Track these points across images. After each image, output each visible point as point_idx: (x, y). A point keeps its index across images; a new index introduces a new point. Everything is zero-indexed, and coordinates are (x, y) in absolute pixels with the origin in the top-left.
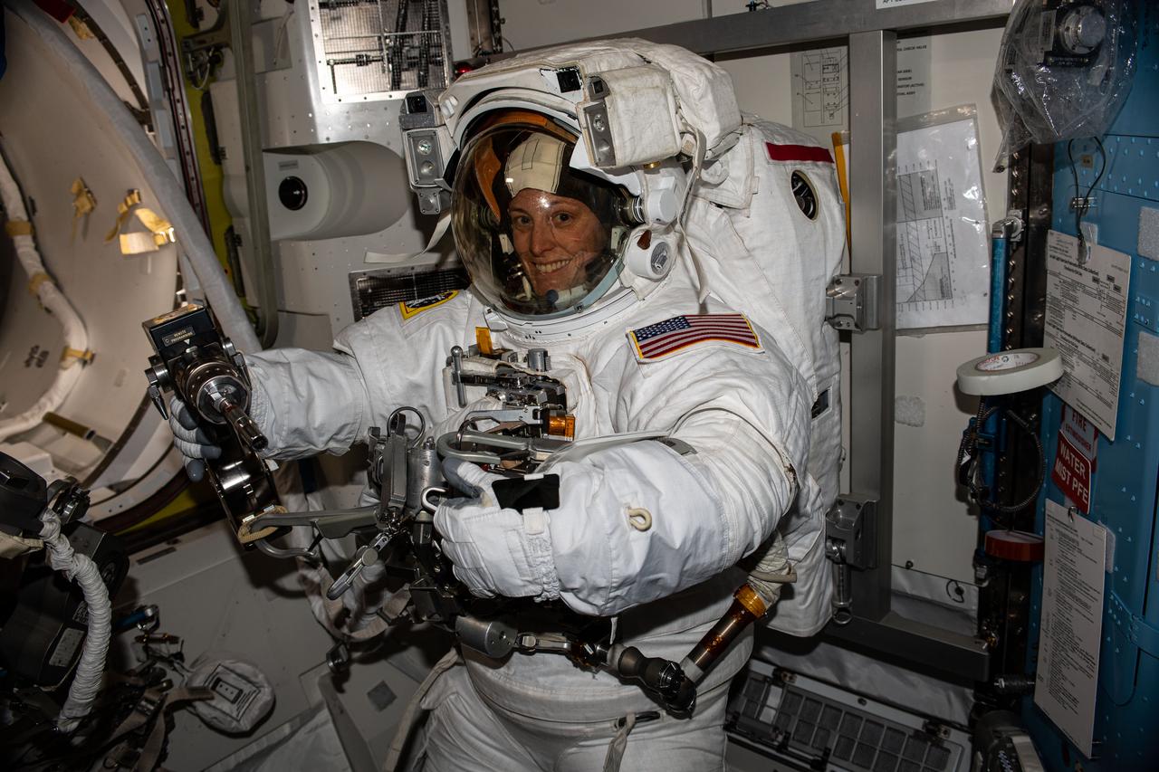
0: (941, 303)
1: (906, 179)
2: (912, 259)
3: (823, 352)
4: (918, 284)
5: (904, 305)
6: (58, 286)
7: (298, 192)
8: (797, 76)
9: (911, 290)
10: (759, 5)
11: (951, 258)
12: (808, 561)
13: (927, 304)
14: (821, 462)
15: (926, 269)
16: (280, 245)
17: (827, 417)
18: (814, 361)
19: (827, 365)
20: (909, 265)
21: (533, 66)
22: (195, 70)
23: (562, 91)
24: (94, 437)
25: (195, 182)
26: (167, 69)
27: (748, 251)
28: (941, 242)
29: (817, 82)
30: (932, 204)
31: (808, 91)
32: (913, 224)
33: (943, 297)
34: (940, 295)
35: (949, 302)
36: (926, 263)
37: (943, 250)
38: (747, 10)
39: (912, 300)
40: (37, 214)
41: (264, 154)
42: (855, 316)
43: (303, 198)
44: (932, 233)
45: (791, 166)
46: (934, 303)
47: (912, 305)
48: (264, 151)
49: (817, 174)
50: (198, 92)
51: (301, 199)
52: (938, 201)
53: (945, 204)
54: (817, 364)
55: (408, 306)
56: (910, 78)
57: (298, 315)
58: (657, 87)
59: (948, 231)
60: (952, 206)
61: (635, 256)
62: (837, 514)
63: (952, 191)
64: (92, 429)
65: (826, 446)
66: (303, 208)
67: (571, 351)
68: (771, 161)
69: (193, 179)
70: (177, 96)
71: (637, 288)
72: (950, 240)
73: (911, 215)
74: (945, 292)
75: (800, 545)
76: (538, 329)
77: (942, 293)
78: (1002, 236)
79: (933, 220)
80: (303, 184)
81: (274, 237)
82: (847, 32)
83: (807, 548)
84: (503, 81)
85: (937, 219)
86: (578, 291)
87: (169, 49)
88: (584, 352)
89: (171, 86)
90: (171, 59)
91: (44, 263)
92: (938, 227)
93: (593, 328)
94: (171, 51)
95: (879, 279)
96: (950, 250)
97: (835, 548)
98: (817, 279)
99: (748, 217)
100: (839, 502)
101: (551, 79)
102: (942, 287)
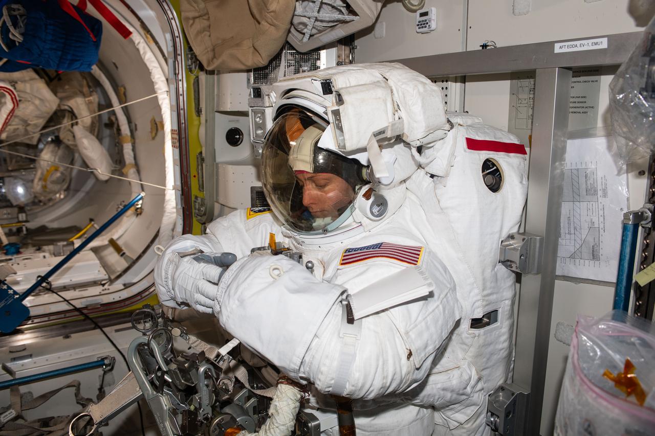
0: (592, 262)
1: (575, 172)
2: (575, 228)
3: (493, 285)
4: (578, 246)
5: (567, 259)
6: (138, 171)
7: (238, 137)
8: (513, 94)
9: (572, 250)
10: (488, 46)
11: (601, 231)
12: (470, 425)
13: (582, 261)
14: (485, 359)
15: (584, 237)
16: (219, 165)
17: (495, 329)
18: (483, 290)
19: (497, 293)
20: (572, 232)
21: (309, 77)
22: (192, 64)
23: (324, 94)
24: (125, 255)
25: (184, 125)
26: (177, 62)
27: (442, 209)
28: (595, 219)
29: (525, 99)
30: (592, 191)
31: (520, 105)
32: (577, 203)
33: (593, 258)
34: (592, 257)
35: (597, 263)
36: (585, 232)
37: (596, 225)
38: (481, 48)
39: (572, 257)
40: (137, 132)
41: (216, 113)
42: (518, 263)
43: (241, 140)
44: (590, 213)
45: (485, 155)
46: (587, 262)
47: (572, 260)
48: (216, 112)
49: (507, 162)
50: (193, 77)
51: (239, 141)
52: (596, 191)
53: (600, 193)
54: (486, 292)
55: (252, 211)
56: (585, 102)
57: (225, 207)
58: (379, 98)
59: (601, 213)
60: (605, 195)
61: (361, 203)
62: (499, 396)
63: (606, 184)
64: (124, 252)
65: (491, 348)
66: (239, 146)
67: (320, 257)
68: (468, 150)
69: (183, 123)
70: (180, 77)
71: (364, 224)
72: (601, 219)
73: (577, 197)
74: (595, 256)
75: (463, 413)
76: (303, 240)
77: (593, 255)
78: (630, 223)
79: (592, 203)
80: (242, 132)
81: (218, 160)
82: (534, 68)
83: (468, 416)
84: (294, 84)
85: (594, 203)
86: (328, 220)
87: (179, 52)
88: (326, 259)
89: (177, 72)
90: (179, 58)
91: (135, 158)
92: (594, 210)
93: (334, 245)
94: (180, 53)
95: (541, 241)
96: (601, 226)
97: (492, 419)
98: (492, 234)
99: (445, 187)
100: (502, 388)
101: (318, 86)
102: (593, 251)
